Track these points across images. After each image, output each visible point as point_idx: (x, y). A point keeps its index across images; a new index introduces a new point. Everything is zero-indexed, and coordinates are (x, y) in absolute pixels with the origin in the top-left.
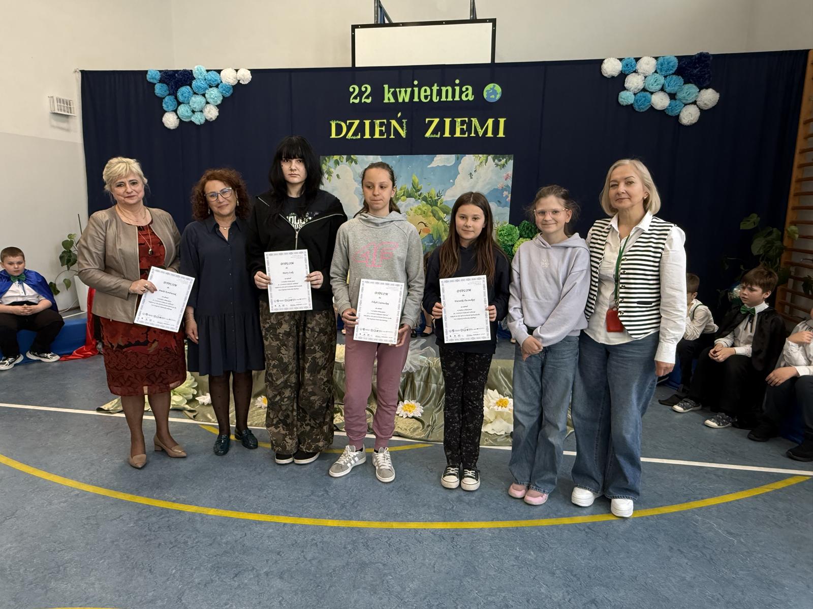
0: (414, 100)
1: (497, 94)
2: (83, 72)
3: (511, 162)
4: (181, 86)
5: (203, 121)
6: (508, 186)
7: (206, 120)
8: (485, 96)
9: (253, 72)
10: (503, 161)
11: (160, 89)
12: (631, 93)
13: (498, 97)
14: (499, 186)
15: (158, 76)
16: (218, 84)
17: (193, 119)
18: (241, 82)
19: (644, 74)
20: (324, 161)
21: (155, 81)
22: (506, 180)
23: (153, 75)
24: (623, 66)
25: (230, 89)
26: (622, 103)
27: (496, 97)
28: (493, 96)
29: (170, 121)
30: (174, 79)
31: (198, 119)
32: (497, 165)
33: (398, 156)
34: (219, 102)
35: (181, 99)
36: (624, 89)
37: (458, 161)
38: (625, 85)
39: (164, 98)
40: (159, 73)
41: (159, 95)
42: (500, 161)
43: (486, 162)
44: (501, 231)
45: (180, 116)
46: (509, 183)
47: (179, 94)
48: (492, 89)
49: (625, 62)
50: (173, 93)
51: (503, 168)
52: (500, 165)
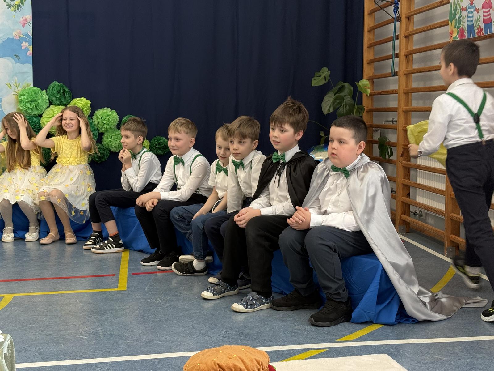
6: (27, 35)
10: (18, 1)
14: (15, 34)
22: (24, 26)
32: (9, 6)
44: (21, 95)
46: (29, 30)
51: (18, 9)
52: (13, 6)
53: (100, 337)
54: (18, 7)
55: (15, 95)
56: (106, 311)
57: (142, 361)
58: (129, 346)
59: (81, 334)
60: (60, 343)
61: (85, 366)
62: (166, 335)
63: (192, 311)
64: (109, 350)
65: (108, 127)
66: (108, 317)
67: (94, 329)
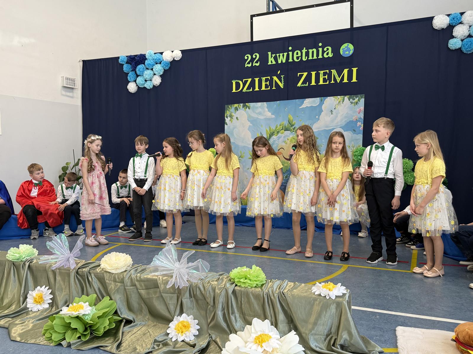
0: (289, 61)
1: (351, 50)
2: (83, 61)
3: (362, 100)
4: (139, 65)
5: (151, 87)
6: (360, 118)
7: (154, 86)
8: (341, 53)
9: (183, 52)
10: (357, 100)
11: (126, 68)
12: (459, 39)
13: (351, 52)
14: (354, 118)
15: (126, 60)
16: (161, 62)
17: (145, 86)
18: (175, 59)
19: (468, 24)
20: (228, 109)
21: (123, 63)
22: (359, 113)
23: (123, 59)
24: (450, 20)
25: (168, 64)
26: (451, 48)
27: (349, 52)
28: (347, 52)
29: (132, 87)
30: (135, 61)
31: (149, 85)
32: (352, 103)
33: (278, 102)
34: (161, 73)
35: (138, 73)
36: (453, 37)
37: (322, 103)
38: (453, 34)
39: (129, 73)
40: (126, 58)
41: (125, 71)
42: (354, 99)
43: (343, 101)
44: (355, 152)
45: (138, 84)
46: (362, 115)
47: (137, 70)
48: (347, 47)
49: (451, 16)
50: (134, 70)
51: (356, 104)
52: (354, 103)
53: (399, 300)
54: (357, 103)
55: (352, 152)
56: (403, 284)
57: (426, 319)
58: (417, 309)
59: (387, 295)
60: (375, 299)
61: (390, 315)
62: (443, 306)
63: (461, 294)
64: (405, 309)
65: (406, 170)
66: (404, 288)
67: (395, 294)
